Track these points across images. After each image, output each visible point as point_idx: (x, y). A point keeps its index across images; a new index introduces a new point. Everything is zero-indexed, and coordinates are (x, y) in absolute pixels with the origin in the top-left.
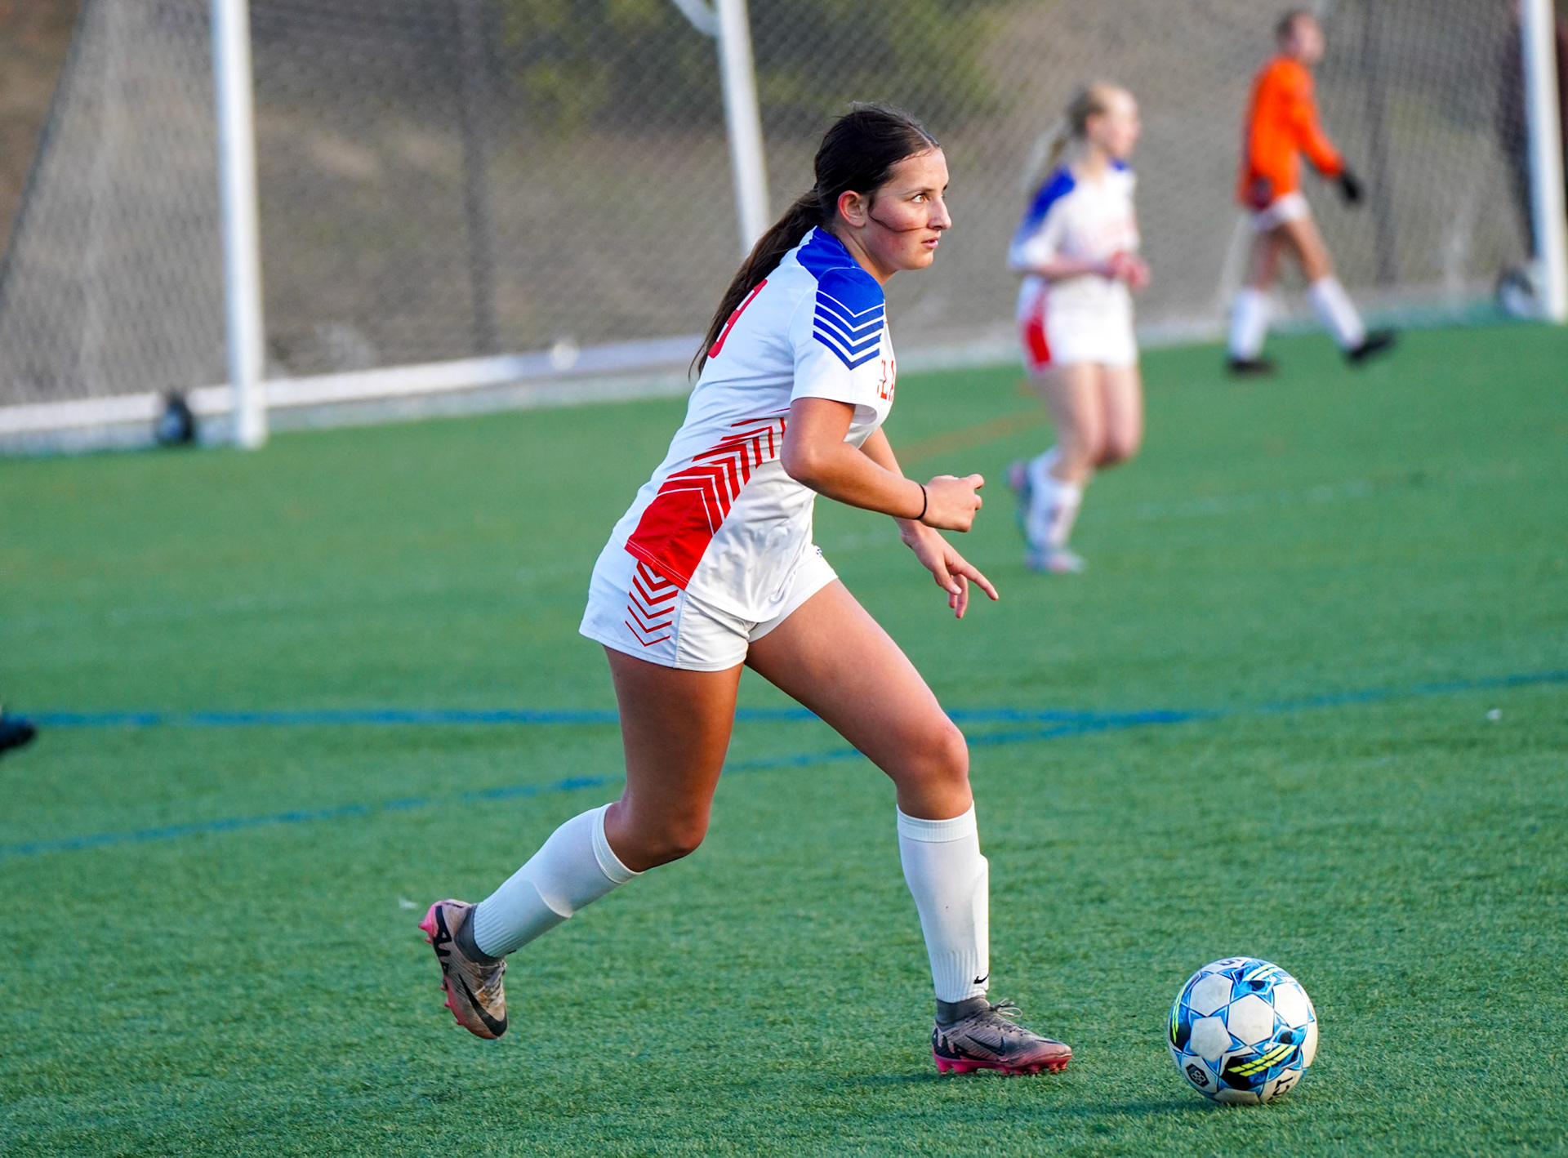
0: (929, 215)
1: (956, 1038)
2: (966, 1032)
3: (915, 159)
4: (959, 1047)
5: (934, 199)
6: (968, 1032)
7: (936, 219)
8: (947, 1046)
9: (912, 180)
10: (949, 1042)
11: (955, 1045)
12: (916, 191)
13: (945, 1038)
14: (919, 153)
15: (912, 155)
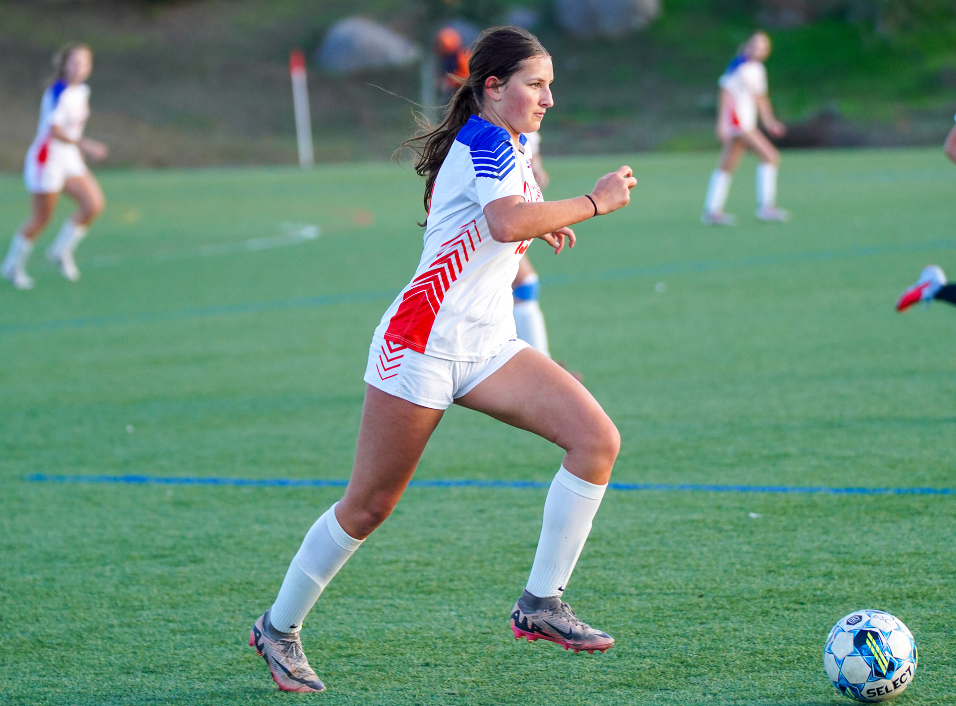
0: (540, 96)
1: (535, 621)
2: (544, 618)
3: (535, 60)
4: (536, 626)
5: (544, 86)
6: (546, 619)
7: (544, 100)
8: (526, 623)
9: (532, 72)
10: (528, 621)
11: (533, 624)
12: (534, 79)
13: (525, 619)
14: (538, 56)
15: (534, 57)
